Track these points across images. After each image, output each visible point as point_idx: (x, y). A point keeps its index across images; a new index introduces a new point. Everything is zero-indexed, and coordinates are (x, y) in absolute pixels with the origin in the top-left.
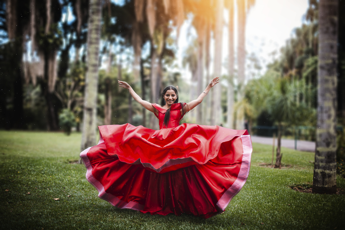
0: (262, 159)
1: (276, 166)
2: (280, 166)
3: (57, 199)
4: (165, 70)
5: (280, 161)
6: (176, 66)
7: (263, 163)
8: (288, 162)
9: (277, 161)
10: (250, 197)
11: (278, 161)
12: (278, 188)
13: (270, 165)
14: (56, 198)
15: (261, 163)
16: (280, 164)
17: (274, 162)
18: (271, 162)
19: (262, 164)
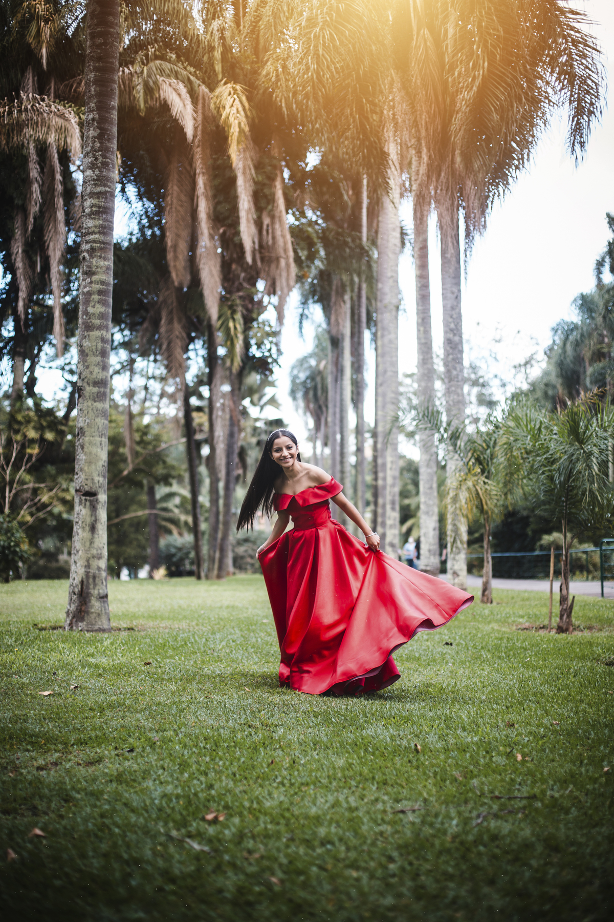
0: (522, 617)
1: (561, 630)
2: (571, 628)
3: (46, 693)
4: (245, 413)
5: (569, 616)
6: (273, 401)
7: (527, 625)
8: (590, 619)
9: (561, 616)
10: (512, 683)
11: (565, 617)
12: (575, 665)
13: (544, 627)
14: (44, 691)
15: (520, 623)
16: (569, 623)
17: (556, 621)
18: (546, 622)
19: (524, 626)
